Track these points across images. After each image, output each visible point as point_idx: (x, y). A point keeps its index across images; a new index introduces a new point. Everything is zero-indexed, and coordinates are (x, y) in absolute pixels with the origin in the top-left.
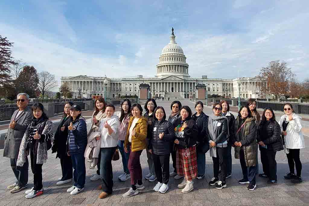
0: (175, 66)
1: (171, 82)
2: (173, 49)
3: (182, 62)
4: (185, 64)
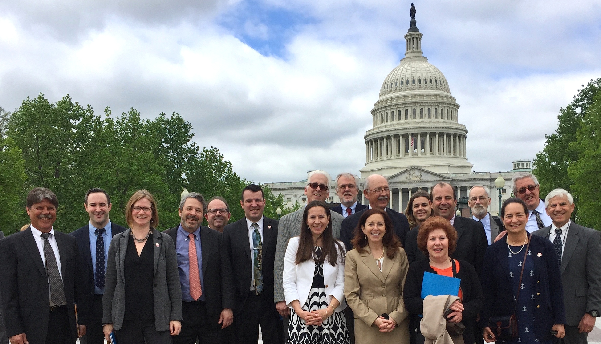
0: (424, 135)
1: (411, 187)
2: (414, 81)
3: (444, 123)
4: (455, 126)
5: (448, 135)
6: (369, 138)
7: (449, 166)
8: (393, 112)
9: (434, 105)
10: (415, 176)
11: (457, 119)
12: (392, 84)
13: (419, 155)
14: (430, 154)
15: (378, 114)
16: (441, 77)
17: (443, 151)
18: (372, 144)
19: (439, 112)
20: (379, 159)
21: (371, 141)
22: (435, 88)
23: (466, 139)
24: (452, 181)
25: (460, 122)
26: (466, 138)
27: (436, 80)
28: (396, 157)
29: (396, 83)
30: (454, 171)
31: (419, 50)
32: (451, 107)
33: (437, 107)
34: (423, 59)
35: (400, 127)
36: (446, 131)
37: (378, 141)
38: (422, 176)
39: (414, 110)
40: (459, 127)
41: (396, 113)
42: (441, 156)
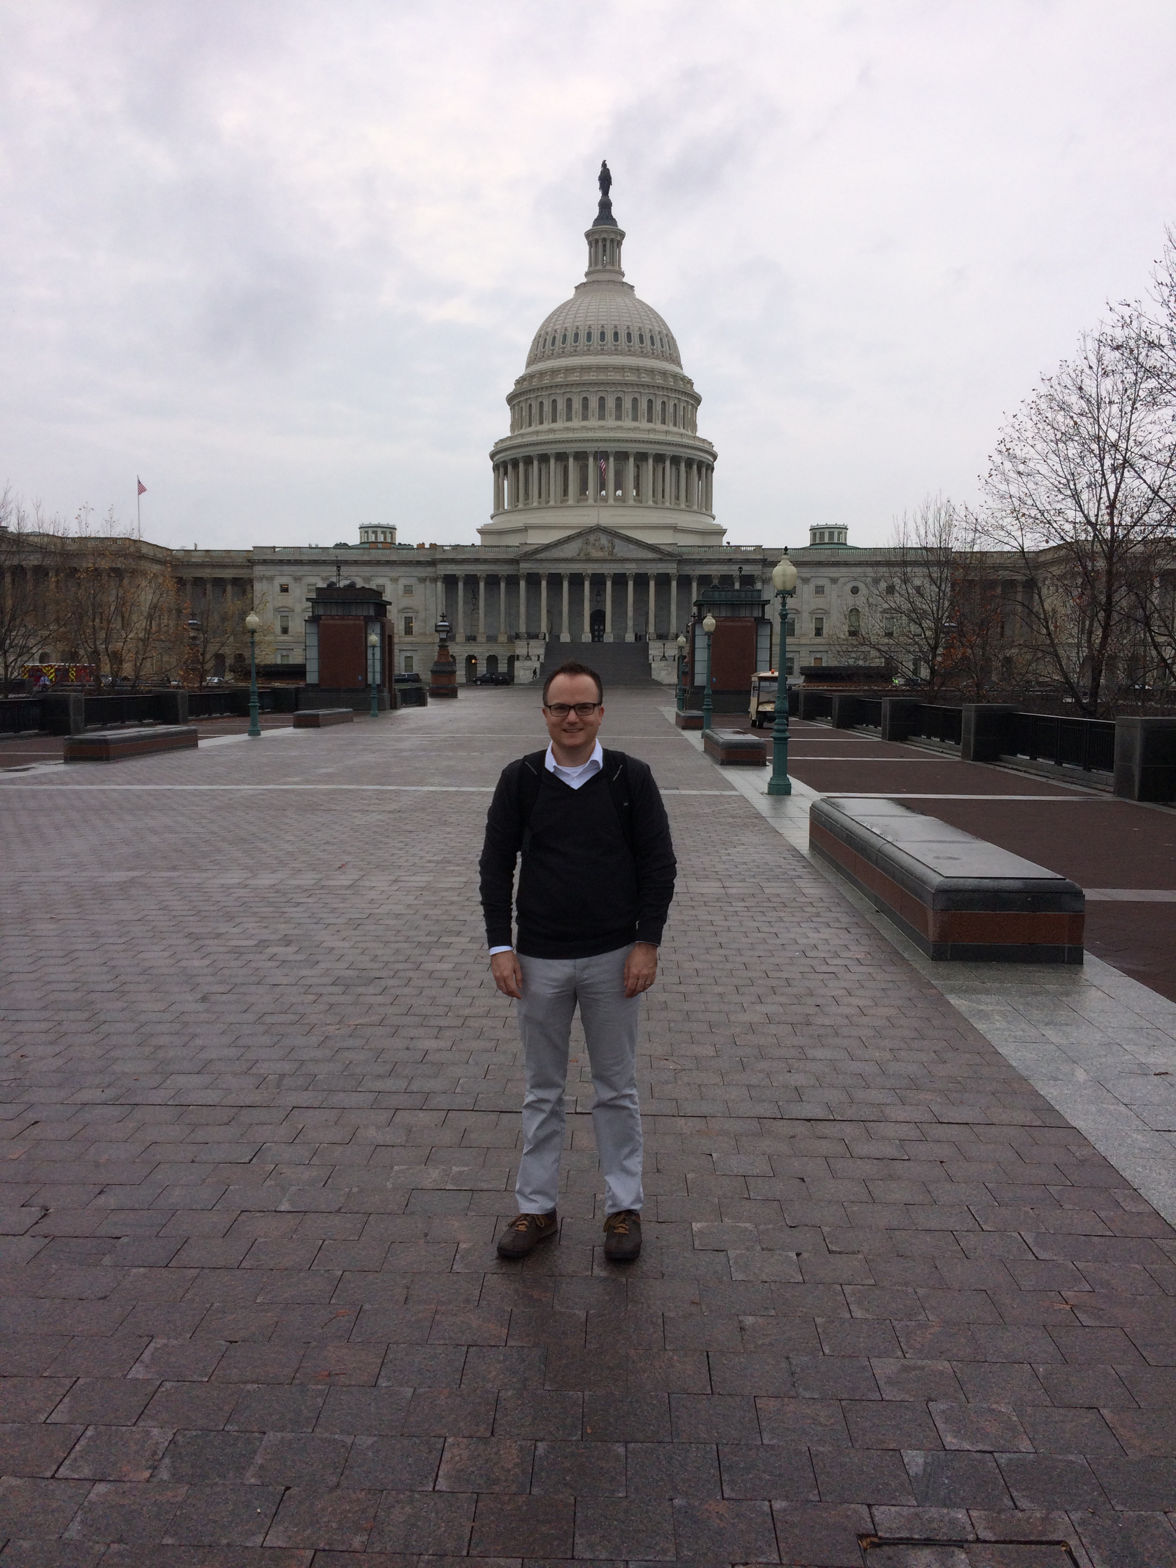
0: (622, 457)
1: (590, 572)
2: (603, 334)
3: (667, 432)
4: (691, 442)
5: (675, 460)
6: (500, 457)
7: (675, 529)
8: (554, 401)
9: (647, 391)
10: (598, 548)
11: (694, 427)
12: (554, 338)
13: (611, 501)
14: (636, 501)
15: (523, 405)
16: (665, 332)
17: (663, 497)
18: (506, 473)
19: (658, 407)
20: (521, 506)
21: (505, 464)
22: (650, 354)
23: (712, 471)
24: (679, 561)
25: (698, 435)
26: (713, 469)
27: (652, 337)
28: (559, 504)
29: (565, 336)
30: (684, 540)
31: (617, 268)
32: (683, 398)
33: (652, 397)
34: (625, 288)
35: (571, 435)
36: (670, 451)
37: (522, 465)
38: (613, 547)
39: (602, 399)
40: (698, 444)
41: (561, 405)
42: (657, 506)
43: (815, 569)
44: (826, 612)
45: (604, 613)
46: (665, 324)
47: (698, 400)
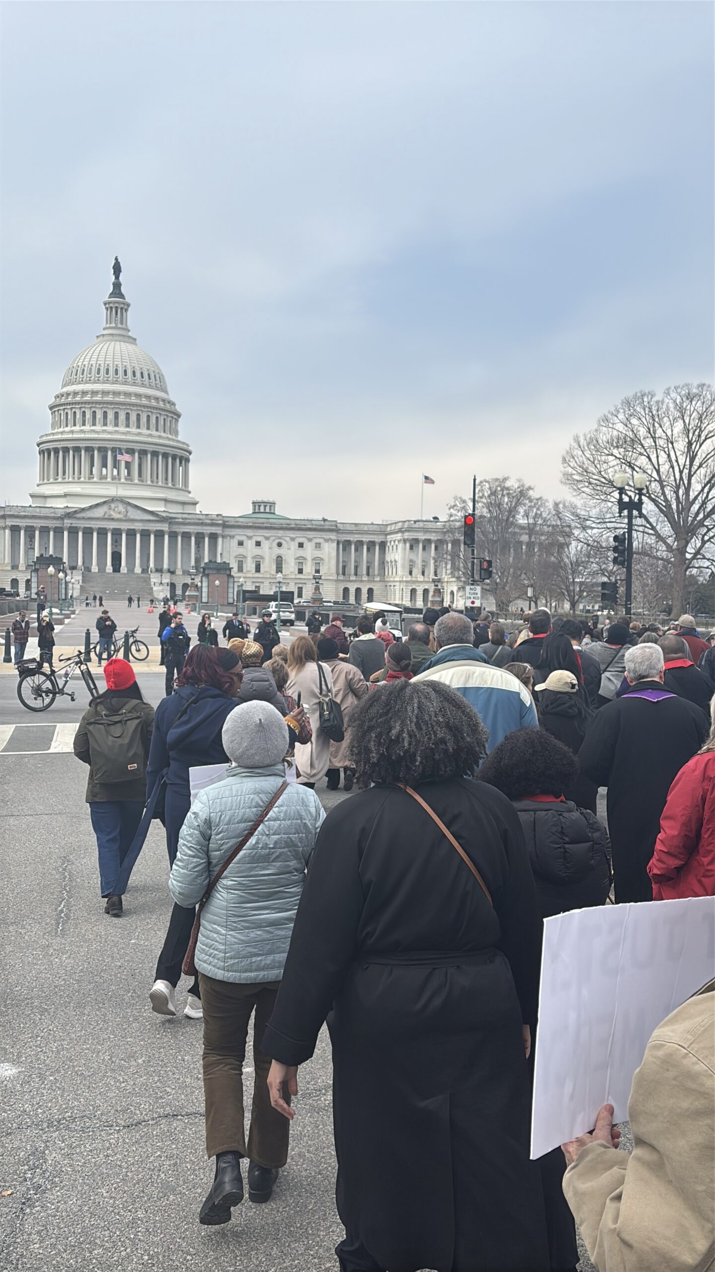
0: (130, 452)
1: (112, 527)
2: (117, 370)
3: (160, 437)
4: (175, 444)
5: (165, 456)
6: (44, 446)
7: (166, 500)
8: (84, 412)
9: (146, 410)
10: (118, 511)
11: (176, 433)
12: (84, 370)
13: (123, 480)
14: (139, 480)
15: (62, 412)
16: (157, 371)
17: (158, 479)
18: (49, 457)
19: (153, 420)
20: (60, 480)
21: (49, 451)
22: (148, 385)
23: (189, 462)
24: (170, 522)
25: (179, 438)
27: (149, 375)
28: (87, 481)
29: (91, 370)
30: (174, 509)
31: (124, 326)
32: (169, 415)
33: (150, 414)
34: (131, 340)
35: (96, 436)
36: (162, 450)
37: (61, 453)
38: (127, 512)
39: (116, 413)
40: (181, 445)
41: (88, 415)
42: (154, 485)
43: (255, 531)
44: (262, 558)
45: (120, 554)
46: (157, 365)
47: (179, 416)
